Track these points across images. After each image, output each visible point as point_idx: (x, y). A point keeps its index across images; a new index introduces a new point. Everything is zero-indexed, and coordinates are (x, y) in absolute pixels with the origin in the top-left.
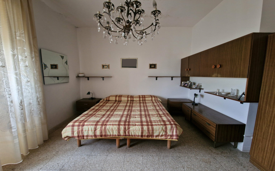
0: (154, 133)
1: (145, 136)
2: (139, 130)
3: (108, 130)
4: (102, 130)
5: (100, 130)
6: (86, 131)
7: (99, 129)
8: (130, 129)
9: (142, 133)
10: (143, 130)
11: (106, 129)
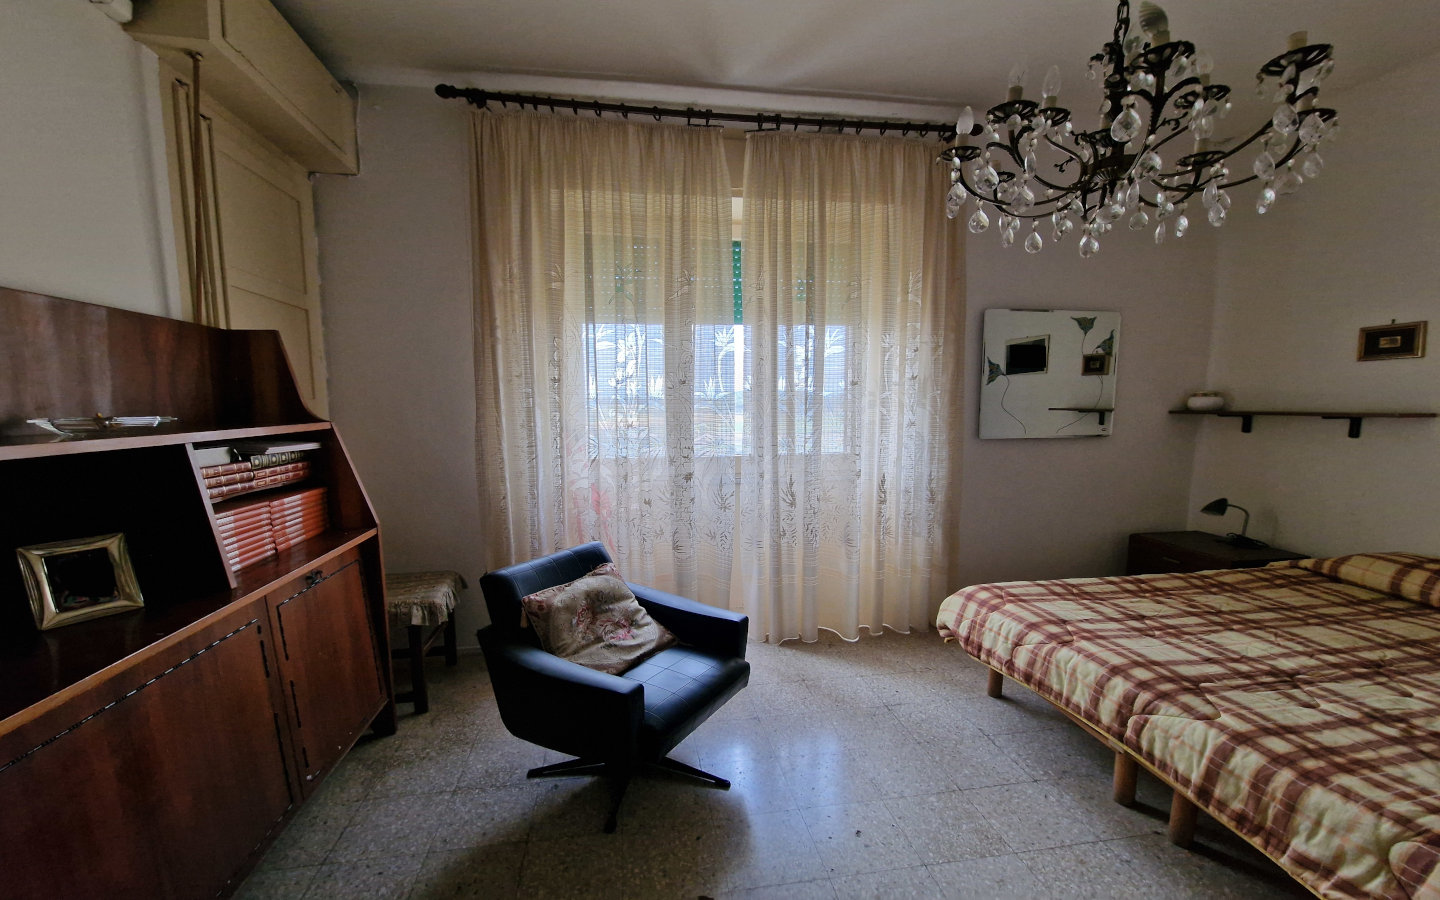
0: (1296, 833)
1: (1222, 806)
2: (1198, 747)
3: (1058, 667)
4: (1036, 655)
5: (1032, 652)
6: (991, 630)
7: (1031, 647)
8: (1153, 718)
9: (1211, 776)
10: (1220, 766)
11: (1053, 660)
